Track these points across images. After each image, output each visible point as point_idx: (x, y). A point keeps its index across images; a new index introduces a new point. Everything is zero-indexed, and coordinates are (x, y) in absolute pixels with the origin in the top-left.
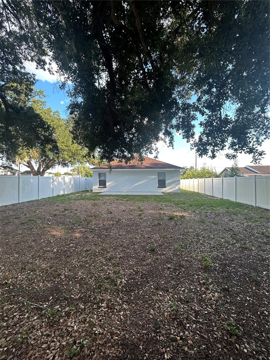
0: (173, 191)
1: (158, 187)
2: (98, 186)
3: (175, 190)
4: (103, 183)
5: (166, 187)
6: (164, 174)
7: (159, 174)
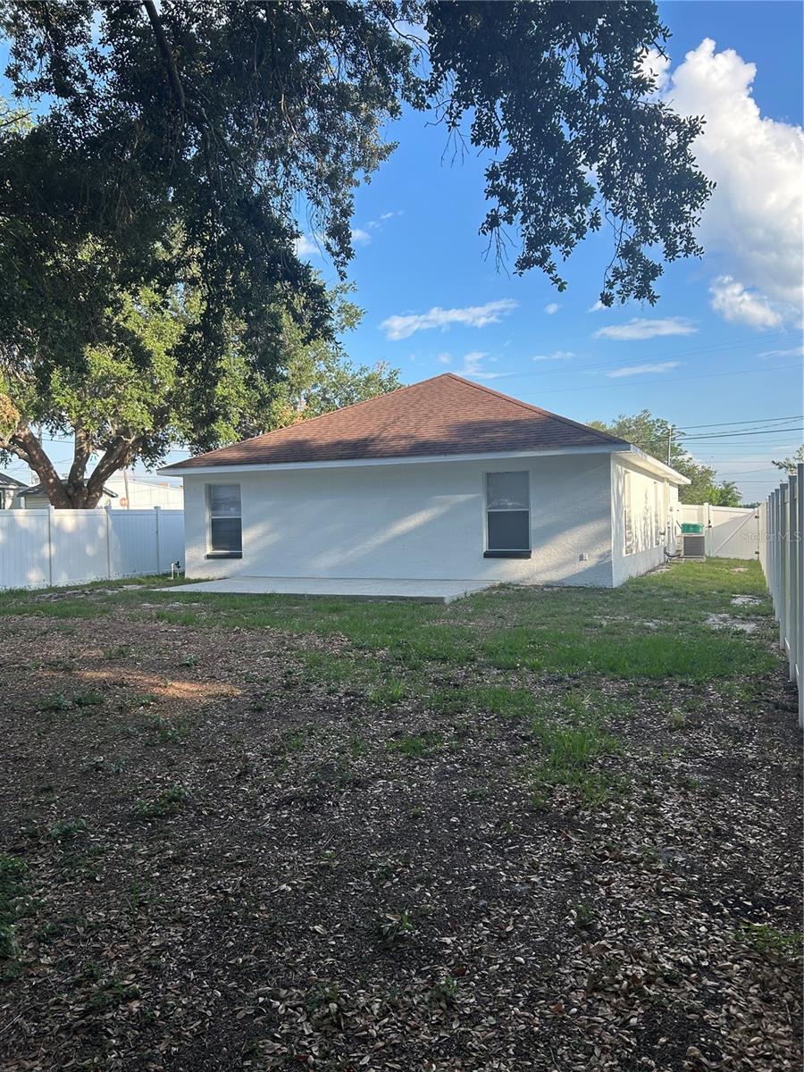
0: (567, 579)
1: (487, 555)
2: (209, 550)
3: (580, 574)
4: (227, 538)
5: (527, 555)
6: (519, 480)
7: (494, 482)
